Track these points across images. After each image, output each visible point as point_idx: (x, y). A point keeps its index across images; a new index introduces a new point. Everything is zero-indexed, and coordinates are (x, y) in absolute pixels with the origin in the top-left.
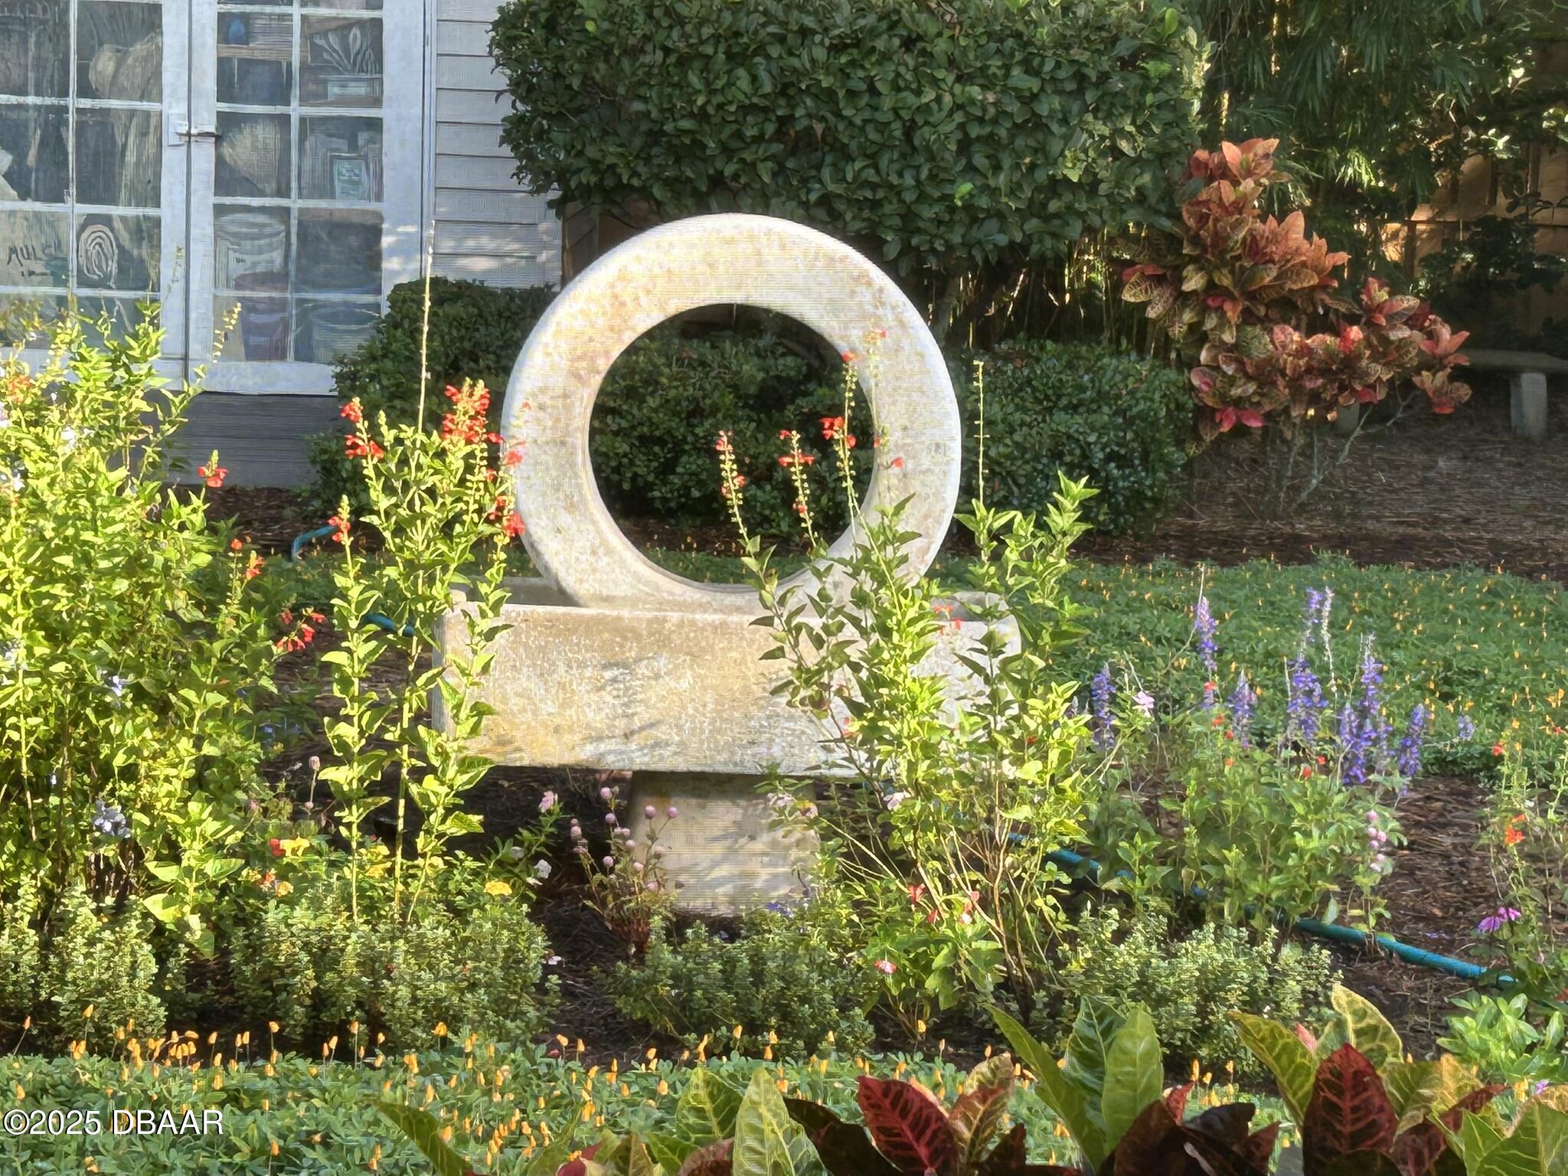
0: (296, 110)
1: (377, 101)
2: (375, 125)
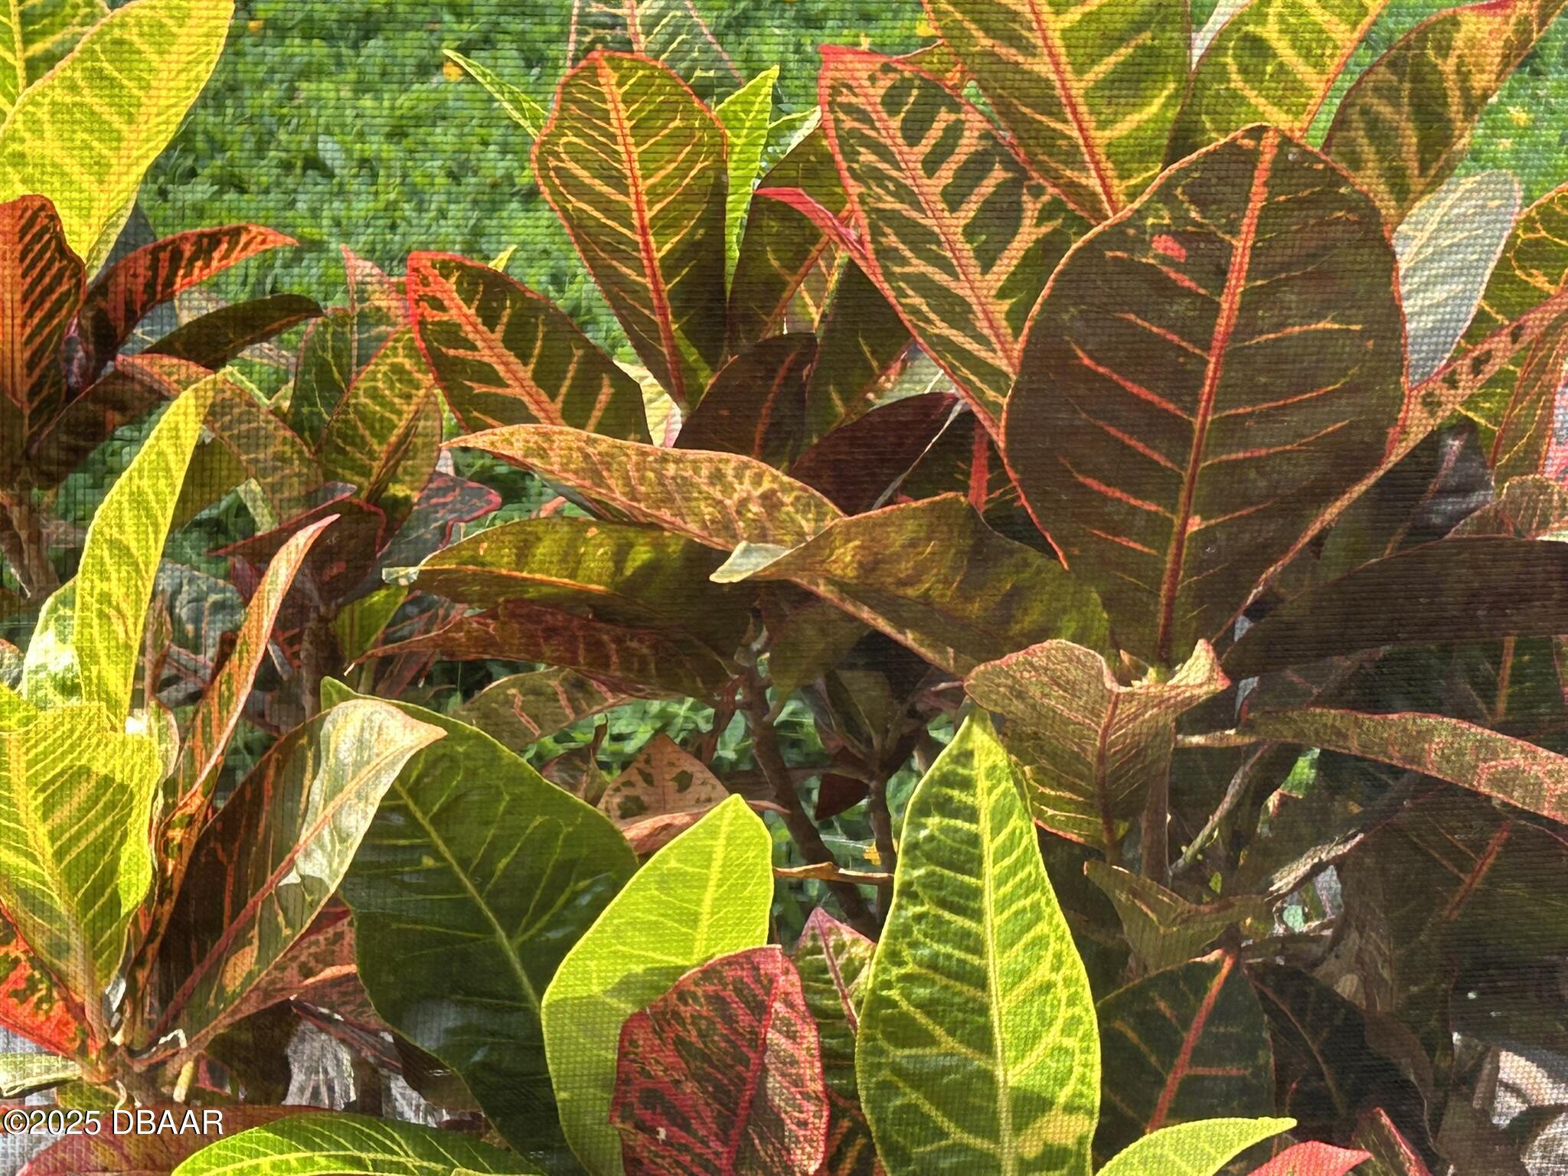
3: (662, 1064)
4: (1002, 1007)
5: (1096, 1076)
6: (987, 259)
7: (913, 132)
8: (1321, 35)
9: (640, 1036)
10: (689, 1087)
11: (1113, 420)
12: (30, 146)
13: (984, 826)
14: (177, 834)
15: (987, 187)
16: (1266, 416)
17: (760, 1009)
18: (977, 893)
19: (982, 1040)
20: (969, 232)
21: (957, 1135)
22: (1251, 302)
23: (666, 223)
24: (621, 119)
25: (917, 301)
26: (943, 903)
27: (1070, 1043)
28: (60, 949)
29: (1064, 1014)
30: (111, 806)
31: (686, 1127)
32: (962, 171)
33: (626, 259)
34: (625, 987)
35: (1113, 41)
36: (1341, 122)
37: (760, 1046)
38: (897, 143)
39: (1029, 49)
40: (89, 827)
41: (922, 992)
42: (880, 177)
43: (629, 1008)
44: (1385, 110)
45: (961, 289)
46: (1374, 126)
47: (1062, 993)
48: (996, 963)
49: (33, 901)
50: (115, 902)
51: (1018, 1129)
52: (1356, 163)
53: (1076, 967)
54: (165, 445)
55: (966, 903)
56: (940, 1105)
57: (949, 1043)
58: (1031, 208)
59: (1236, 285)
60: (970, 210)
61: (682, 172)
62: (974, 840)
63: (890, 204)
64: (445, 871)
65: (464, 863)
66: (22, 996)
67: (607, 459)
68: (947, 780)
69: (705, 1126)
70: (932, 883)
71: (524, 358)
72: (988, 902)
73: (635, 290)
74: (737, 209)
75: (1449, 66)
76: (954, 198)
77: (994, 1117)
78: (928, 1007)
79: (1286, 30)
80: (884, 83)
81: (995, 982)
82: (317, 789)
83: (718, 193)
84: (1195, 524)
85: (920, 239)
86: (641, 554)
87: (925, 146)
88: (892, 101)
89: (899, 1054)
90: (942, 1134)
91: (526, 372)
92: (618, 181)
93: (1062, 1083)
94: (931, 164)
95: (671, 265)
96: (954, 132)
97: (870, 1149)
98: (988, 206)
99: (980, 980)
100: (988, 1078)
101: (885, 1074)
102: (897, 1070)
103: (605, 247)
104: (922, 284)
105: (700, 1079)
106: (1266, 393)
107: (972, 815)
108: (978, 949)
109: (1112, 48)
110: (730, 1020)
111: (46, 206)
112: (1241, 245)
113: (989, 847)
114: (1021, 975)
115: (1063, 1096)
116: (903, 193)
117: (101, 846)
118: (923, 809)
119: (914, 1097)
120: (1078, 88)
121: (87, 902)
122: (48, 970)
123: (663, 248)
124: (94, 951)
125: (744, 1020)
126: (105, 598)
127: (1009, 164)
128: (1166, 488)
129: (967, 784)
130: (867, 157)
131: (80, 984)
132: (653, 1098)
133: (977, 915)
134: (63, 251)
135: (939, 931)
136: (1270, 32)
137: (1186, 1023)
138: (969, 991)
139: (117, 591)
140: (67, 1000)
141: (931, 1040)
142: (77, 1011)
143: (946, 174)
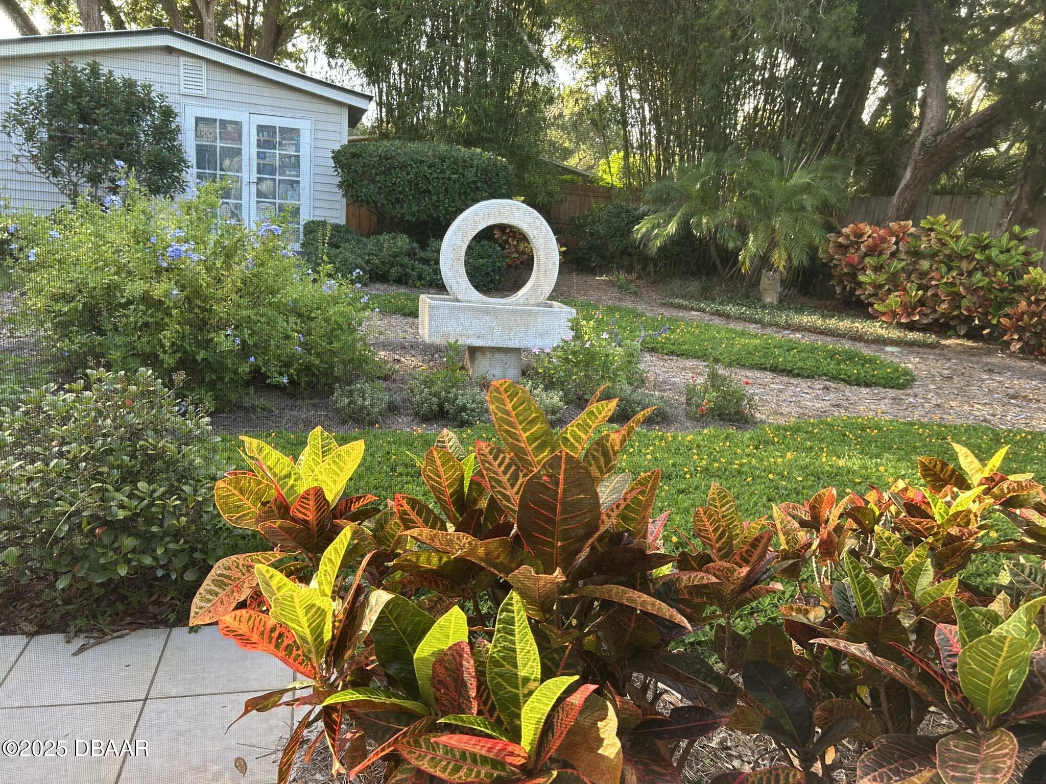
0: (278, 177)
1: (298, 176)
2: (298, 182)
3: (442, 673)
4: (519, 657)
5: (539, 672)
6: (513, 486)
7: (495, 459)
8: (580, 438)
9: (438, 667)
10: (448, 678)
11: (539, 519)
12: (320, 477)
13: (515, 615)
14: (337, 624)
15: (511, 470)
16: (572, 518)
17: (461, 656)
18: (514, 630)
19: (515, 666)
20: (509, 480)
21: (510, 689)
22: (565, 491)
23: (450, 486)
24: (439, 463)
25: (499, 497)
26: (506, 633)
27: (534, 664)
28: (310, 651)
29: (533, 657)
30: (320, 615)
31: (447, 689)
32: (506, 467)
33: (442, 494)
34: (433, 654)
35: (536, 439)
36: (586, 456)
37: (462, 666)
38: (492, 461)
39: (519, 441)
40: (315, 620)
41: (501, 654)
42: (490, 469)
43: (434, 660)
44: (595, 453)
45: (508, 493)
46: (594, 457)
47: (532, 653)
48: (518, 647)
49: (304, 639)
50: (322, 640)
51: (523, 687)
52: (591, 465)
53: (535, 646)
54: (343, 537)
55: (512, 633)
56: (505, 682)
57: (508, 666)
58: (521, 475)
59: (561, 486)
60: (508, 475)
61: (453, 474)
62: (513, 618)
63: (492, 475)
64: (397, 631)
65: (401, 629)
66: (301, 664)
67: (435, 535)
68: (507, 604)
69: (452, 689)
70: (504, 628)
71: (421, 517)
72: (516, 632)
73: (445, 501)
74: (467, 483)
75: (609, 444)
76: (505, 473)
77: (517, 684)
78: (503, 658)
79: (572, 435)
80: (489, 448)
81: (518, 651)
82: (367, 611)
83: (462, 479)
84: (559, 544)
85: (499, 482)
86: (445, 559)
87: (498, 462)
88: (490, 452)
89: (496, 670)
90: (506, 689)
91: (421, 521)
92: (439, 477)
93: (532, 674)
94: (500, 465)
95: (452, 495)
96: (504, 458)
97: (489, 693)
98: (512, 474)
99: (514, 651)
100: (516, 675)
101: (493, 675)
102: (496, 674)
103: (439, 492)
104: (500, 492)
105: (449, 676)
106: (571, 512)
107: (513, 612)
108: (514, 644)
109: (535, 441)
110: (455, 660)
111: (321, 489)
112: (561, 477)
113: (516, 619)
114: (523, 649)
115: (533, 677)
116: (495, 473)
117: (318, 626)
118: (502, 611)
119: (500, 680)
120: (530, 449)
121: (315, 640)
122: (307, 657)
123: (450, 491)
124: (317, 652)
125: (458, 659)
126: (326, 571)
127: (516, 465)
128: (552, 534)
129: (512, 605)
130: (487, 465)
131: (314, 660)
132: (440, 682)
133: (514, 635)
134: (325, 499)
135: (506, 640)
136: (568, 436)
137: (561, 659)
138: (512, 654)
139: (329, 570)
140: (312, 665)
141: (503, 666)
142: (314, 668)
143: (503, 468)
